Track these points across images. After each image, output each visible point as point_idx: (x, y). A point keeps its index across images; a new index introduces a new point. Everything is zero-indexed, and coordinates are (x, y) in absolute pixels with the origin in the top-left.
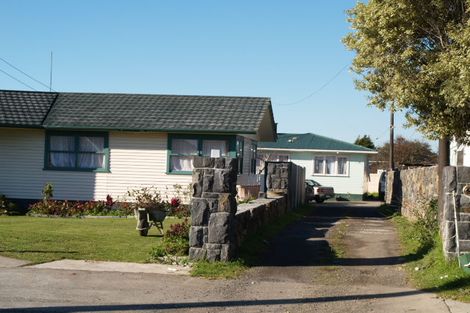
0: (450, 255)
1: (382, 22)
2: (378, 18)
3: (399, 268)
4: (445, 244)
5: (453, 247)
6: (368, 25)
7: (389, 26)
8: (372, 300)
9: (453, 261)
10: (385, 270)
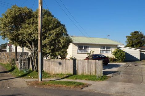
0: (20, 70)
1: (7, 22)
2: (6, 21)
3: (9, 73)
4: (19, 68)
5: (21, 68)
6: (4, 22)
7: (8, 23)
8: (8, 80)
9: (21, 71)
10: (5, 74)
